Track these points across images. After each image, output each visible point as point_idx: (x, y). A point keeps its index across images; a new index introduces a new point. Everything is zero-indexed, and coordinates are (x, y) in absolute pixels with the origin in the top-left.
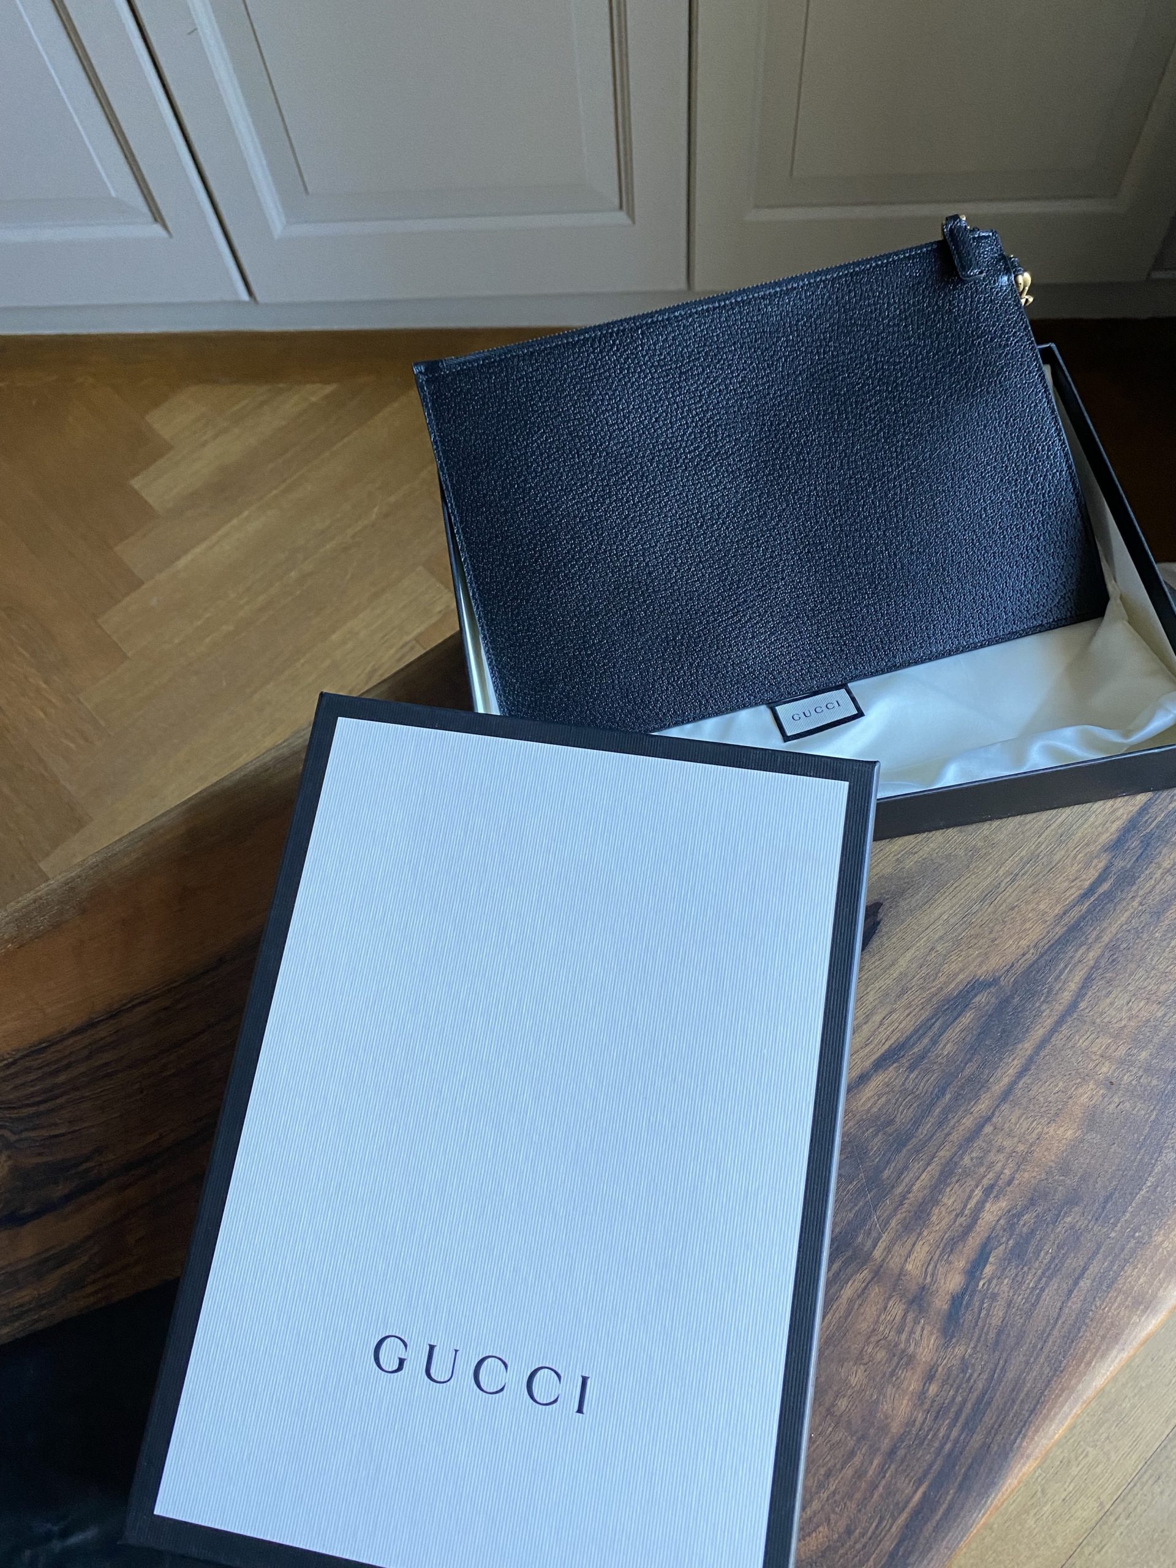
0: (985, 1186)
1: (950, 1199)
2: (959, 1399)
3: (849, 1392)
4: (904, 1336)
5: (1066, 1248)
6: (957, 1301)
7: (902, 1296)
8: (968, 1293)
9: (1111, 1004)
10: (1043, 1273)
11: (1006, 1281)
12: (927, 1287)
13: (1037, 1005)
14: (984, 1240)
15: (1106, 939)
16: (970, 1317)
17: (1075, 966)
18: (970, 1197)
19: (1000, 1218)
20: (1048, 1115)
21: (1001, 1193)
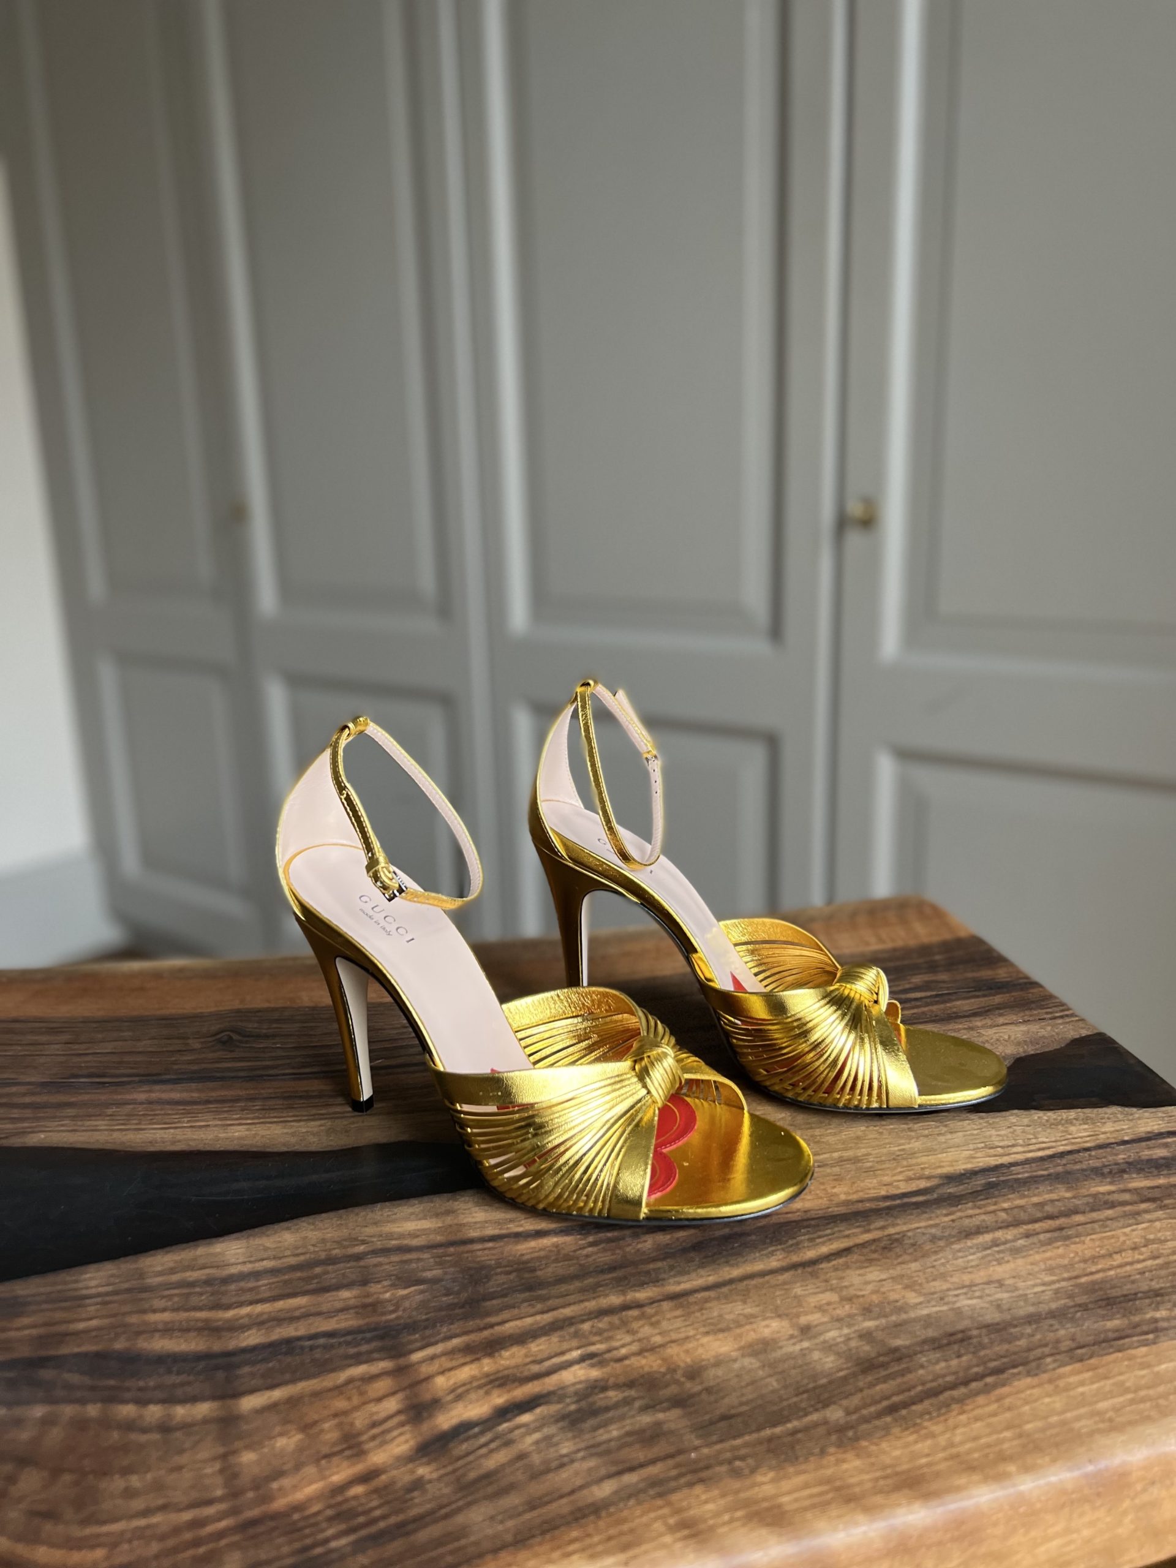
0: (588, 1352)
1: (538, 1347)
2: (378, 1513)
3: (266, 1450)
4: (376, 1431)
5: (633, 1438)
6: (462, 1429)
7: (407, 1398)
8: (481, 1427)
9: (859, 1275)
10: (587, 1448)
11: (537, 1435)
12: (444, 1400)
13: (773, 1248)
14: (545, 1391)
15: (891, 1231)
16: (464, 1447)
17: (838, 1238)
18: (563, 1353)
19: (580, 1382)
20: (712, 1327)
21: (602, 1364)
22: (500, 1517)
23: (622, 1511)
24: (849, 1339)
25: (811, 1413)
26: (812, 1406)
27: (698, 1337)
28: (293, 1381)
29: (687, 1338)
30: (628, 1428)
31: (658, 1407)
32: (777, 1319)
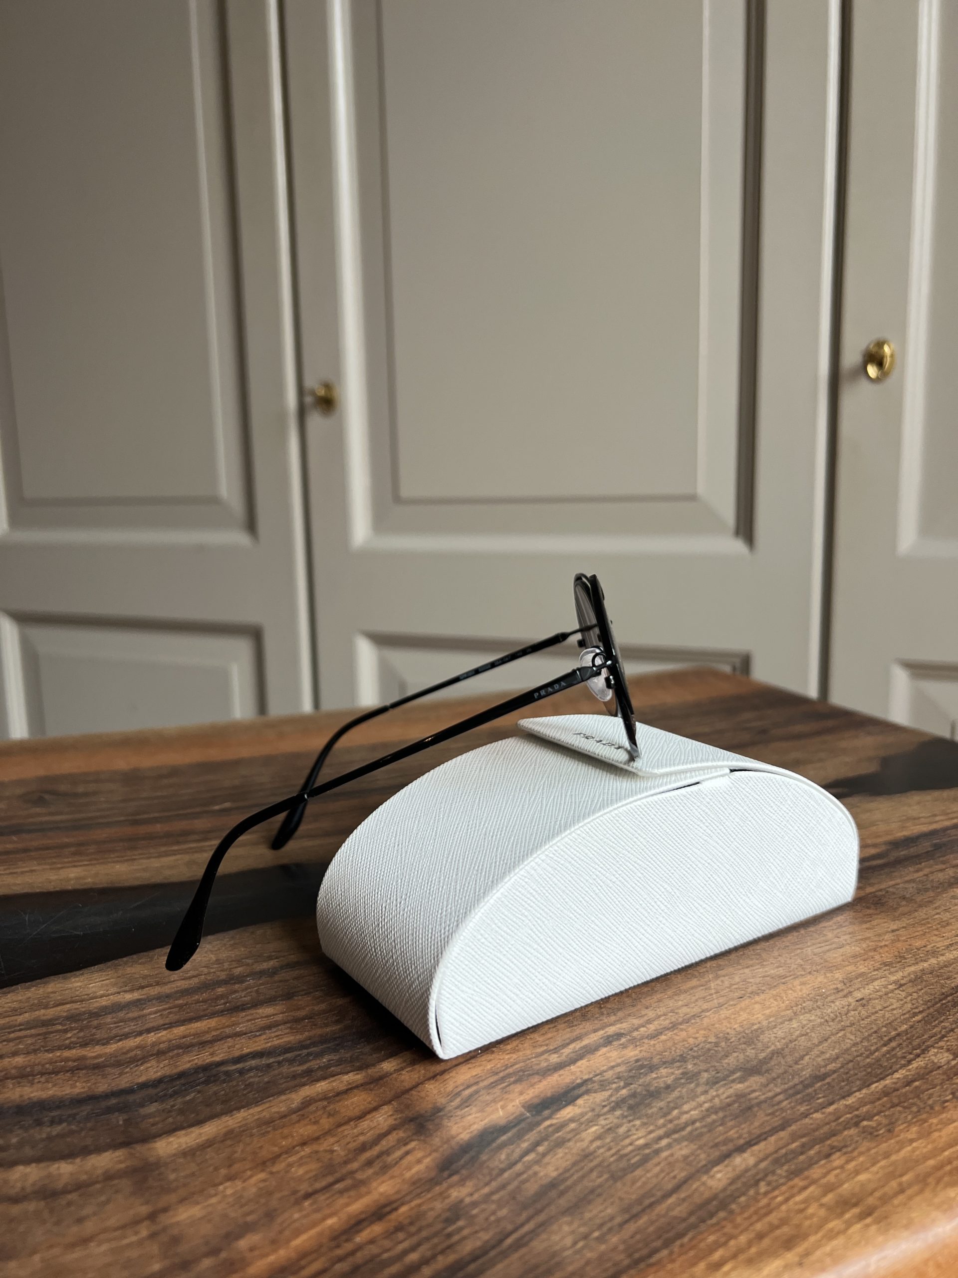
0: (608, 1034)
3: (214, 1200)
4: (368, 1155)
5: (721, 1114)
7: (396, 1111)
8: (514, 1130)
10: (667, 1135)
11: (594, 1129)
12: (449, 1108)
14: (579, 1081)
16: (503, 1157)
18: (579, 1038)
19: (618, 1065)
20: (743, 992)
21: (634, 1042)
22: (596, 1234)
23: (758, 1201)
24: (901, 985)
25: (915, 1059)
26: (911, 1053)
27: (732, 1003)
28: (228, 1112)
29: (720, 1006)
30: (707, 1105)
31: (731, 1078)
32: (809, 977)
